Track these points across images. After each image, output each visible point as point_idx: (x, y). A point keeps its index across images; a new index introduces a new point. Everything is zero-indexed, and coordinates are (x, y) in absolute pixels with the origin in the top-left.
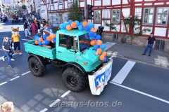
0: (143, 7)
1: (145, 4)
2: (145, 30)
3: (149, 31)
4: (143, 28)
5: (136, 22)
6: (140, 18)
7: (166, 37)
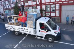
0: (45, 5)
1: (46, 4)
3: (49, 14)
4: (46, 13)
5: (43, 11)
6: (44, 9)
7: (56, 16)
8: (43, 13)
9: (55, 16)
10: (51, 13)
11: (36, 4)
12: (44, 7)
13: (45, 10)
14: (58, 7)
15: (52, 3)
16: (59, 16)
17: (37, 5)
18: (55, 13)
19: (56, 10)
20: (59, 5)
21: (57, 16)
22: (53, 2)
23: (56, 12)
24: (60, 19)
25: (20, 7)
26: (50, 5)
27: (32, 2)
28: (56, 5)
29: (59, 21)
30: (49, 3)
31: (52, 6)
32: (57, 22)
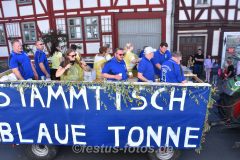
8: (62, 44)
10: (87, 44)
11: (35, 15)
12: (61, 24)
14: (106, 23)
15: (89, 12)
17: (36, 17)
18: (99, 44)
19: (102, 34)
20: (110, 17)
22: (92, 9)
23: (101, 41)
26: (83, 16)
27: (18, 6)
28: (102, 17)
30: (78, 10)
31: (88, 21)
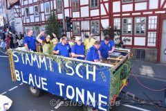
0: (121, 17)
1: (123, 15)
2: (125, 40)
3: (129, 40)
4: (123, 38)
5: (115, 33)
6: (119, 28)
7: (146, 46)
8: (116, 37)
9: (144, 45)
10: (135, 38)
12: (117, 22)
13: (120, 31)
14: (153, 22)
15: (139, 14)
16: (154, 45)
17: (100, 17)
18: (144, 38)
19: (148, 30)
20: (156, 17)
21: (149, 45)
22: (142, 11)
23: (146, 37)
24: (156, 52)
25: (62, 20)
26: (134, 17)
27: (90, 10)
28: (150, 17)
29: (156, 58)
30: (131, 12)
31: (138, 20)
32: (149, 61)
